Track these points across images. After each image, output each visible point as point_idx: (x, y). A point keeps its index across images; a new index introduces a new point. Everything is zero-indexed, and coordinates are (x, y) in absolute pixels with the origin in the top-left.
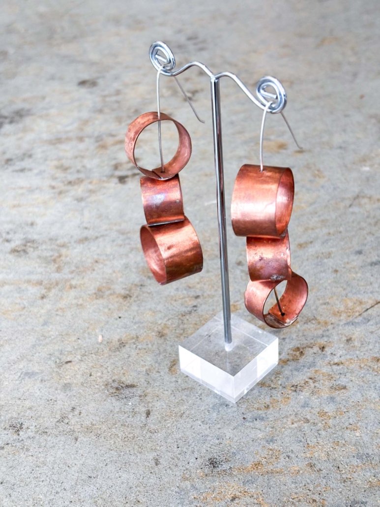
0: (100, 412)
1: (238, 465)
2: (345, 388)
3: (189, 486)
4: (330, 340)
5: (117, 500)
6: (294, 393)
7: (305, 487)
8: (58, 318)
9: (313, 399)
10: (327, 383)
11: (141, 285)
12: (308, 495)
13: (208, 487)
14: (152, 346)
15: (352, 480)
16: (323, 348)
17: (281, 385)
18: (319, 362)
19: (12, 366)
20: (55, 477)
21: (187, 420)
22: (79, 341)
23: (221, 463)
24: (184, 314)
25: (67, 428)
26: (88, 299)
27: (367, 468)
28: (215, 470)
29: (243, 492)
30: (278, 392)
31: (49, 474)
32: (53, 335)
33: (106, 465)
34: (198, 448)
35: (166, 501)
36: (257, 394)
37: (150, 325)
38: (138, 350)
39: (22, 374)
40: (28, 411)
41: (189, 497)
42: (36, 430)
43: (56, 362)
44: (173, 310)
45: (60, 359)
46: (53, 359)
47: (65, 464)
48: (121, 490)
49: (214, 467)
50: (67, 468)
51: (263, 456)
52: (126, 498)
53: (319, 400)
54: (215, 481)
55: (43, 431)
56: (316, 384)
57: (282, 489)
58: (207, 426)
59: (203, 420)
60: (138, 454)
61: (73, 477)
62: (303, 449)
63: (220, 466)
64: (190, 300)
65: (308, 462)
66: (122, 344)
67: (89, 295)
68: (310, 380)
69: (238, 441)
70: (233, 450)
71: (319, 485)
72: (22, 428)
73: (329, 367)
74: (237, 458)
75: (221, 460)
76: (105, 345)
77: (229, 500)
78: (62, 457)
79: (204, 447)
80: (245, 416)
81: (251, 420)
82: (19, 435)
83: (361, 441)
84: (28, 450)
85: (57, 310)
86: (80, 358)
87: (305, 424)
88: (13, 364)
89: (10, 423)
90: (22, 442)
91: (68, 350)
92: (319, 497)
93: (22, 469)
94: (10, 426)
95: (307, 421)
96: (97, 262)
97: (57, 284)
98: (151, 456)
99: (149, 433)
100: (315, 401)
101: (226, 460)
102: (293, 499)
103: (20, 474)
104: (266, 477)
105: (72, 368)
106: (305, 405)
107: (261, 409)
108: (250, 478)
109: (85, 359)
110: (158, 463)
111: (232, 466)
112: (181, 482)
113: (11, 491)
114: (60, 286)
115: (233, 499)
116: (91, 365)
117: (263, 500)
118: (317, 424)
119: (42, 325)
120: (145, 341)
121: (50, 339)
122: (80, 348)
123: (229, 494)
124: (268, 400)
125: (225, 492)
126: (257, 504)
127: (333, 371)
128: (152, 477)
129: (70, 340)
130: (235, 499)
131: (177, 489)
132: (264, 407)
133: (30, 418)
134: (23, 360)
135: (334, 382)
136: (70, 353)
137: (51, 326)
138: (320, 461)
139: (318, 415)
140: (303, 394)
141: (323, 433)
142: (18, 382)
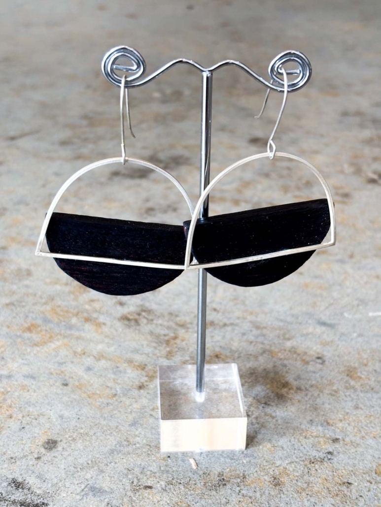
14: (261, 496)
19: (78, 471)
22: (169, 460)
24: (313, 460)
32: (138, 443)
37: (265, 463)
38: (240, 496)
43: (133, 482)
44: (299, 450)
45: (139, 480)
46: (130, 476)
64: (325, 443)
66: (223, 481)
76: (200, 476)
86: (163, 486)
88: (79, 469)
91: (152, 469)
109: (170, 489)
119: (129, 425)
120: (253, 486)
121: (134, 447)
122: (168, 472)
134: (93, 467)
136: (153, 474)
137: (140, 430)
142: (78, 497)
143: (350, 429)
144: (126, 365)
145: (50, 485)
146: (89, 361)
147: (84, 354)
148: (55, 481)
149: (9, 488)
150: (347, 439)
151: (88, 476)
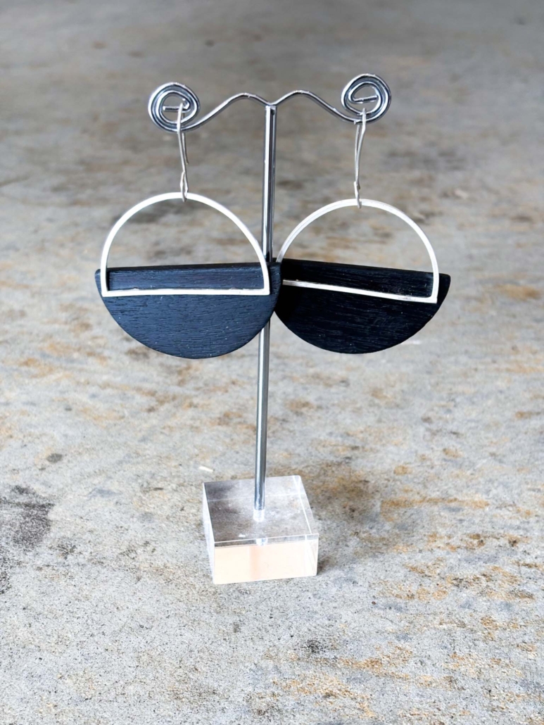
0: (181, 554)
1: (346, 656)
2: (531, 596)
3: (271, 667)
4: (528, 534)
5: (167, 661)
6: (455, 588)
7: (434, 704)
8: (162, 437)
9: (481, 600)
10: (506, 585)
11: (284, 420)
12: (435, 715)
13: (297, 673)
15: (504, 710)
16: (515, 542)
17: (439, 574)
18: (503, 558)
19: (85, 479)
20: (95, 617)
21: (293, 588)
22: (181, 467)
23: (324, 650)
24: (330, 464)
25: (131, 564)
26: (208, 423)
27: (531, 700)
28: (314, 656)
29: (343, 690)
30: (433, 582)
31: (89, 612)
32: (148, 455)
33: (168, 617)
34: (298, 624)
35: (234, 678)
36: (402, 578)
37: (280, 467)
39: (94, 490)
40: (88, 534)
41: (266, 679)
42: (90, 558)
43: (142, 485)
44: (316, 456)
45: (149, 483)
46: (140, 481)
47: (114, 604)
48: (178, 650)
49: (313, 651)
50: (115, 609)
51: (385, 653)
52: (180, 661)
53: (489, 604)
54: (308, 668)
55: (99, 560)
56: (489, 584)
57: (399, 699)
58: (320, 601)
59: (315, 593)
60: (215, 614)
61: (119, 621)
62: (445, 657)
63: (321, 652)
64: (344, 450)
65: (447, 675)
67: (211, 418)
68: (483, 577)
69: (357, 628)
70: (345, 637)
71: (455, 706)
72: (73, 552)
73: (516, 566)
74: (349, 648)
75: (325, 645)
76: (213, 479)
77: (321, 696)
78: (113, 596)
79: (307, 625)
80: (376, 601)
81: (383, 607)
82: (66, 558)
83: (534, 666)
84: (71, 578)
85: (164, 428)
86: (174, 488)
87: (459, 629)
88: (86, 477)
89: (59, 543)
90: (67, 568)
91: (162, 474)
92: (450, 720)
93: (56, 598)
94: (59, 547)
95: (463, 625)
96: (233, 383)
97: (174, 398)
98: (231, 619)
99: (236, 592)
100: (482, 604)
101: (333, 647)
102: (412, 715)
103: (51, 603)
104: (382, 680)
105: (161, 496)
106: (468, 605)
107: (401, 598)
108: (359, 676)
109: (181, 490)
110: (238, 630)
111: (338, 656)
112: (262, 659)
113: (32, 620)
114: (176, 402)
115: (328, 696)
116: (187, 497)
117: (368, 706)
118: (476, 632)
119: (139, 441)
121: (144, 458)
122: (179, 476)
123: (324, 688)
124: (414, 589)
125: (318, 685)
126: (359, 709)
127: (520, 573)
128: (224, 645)
129: (169, 464)
130: (329, 696)
131: (253, 667)
132: (406, 595)
133: (87, 542)
134: (100, 474)
135: (518, 587)
136: (164, 479)
137: (149, 444)
138: (466, 678)
139: (480, 621)
140: (468, 591)
141: (482, 645)
142: (86, 498)
143: (370, 438)
144: (135, 392)
145: (55, 490)
146: (94, 389)
147: (88, 383)
148: (61, 486)
149: (13, 493)
150: (367, 447)
151: (96, 481)
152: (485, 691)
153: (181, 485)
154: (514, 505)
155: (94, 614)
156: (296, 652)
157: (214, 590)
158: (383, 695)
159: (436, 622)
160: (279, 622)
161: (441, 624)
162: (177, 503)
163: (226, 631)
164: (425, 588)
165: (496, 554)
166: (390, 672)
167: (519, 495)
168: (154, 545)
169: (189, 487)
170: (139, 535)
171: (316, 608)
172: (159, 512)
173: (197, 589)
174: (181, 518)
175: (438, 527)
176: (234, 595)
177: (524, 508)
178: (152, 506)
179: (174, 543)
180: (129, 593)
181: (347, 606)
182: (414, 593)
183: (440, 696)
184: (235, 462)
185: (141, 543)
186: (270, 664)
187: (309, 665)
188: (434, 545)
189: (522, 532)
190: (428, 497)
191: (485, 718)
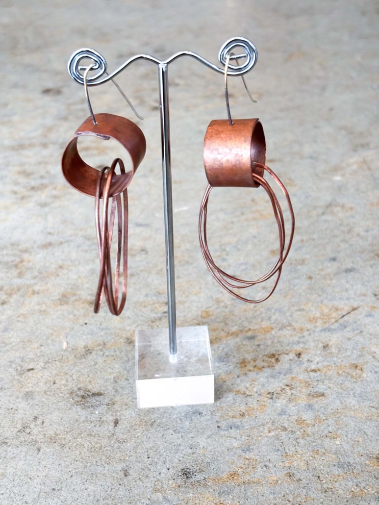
0: (65, 421)
1: (212, 475)
2: (323, 395)
3: (161, 498)
4: (307, 346)
6: (271, 401)
7: (284, 498)
8: (19, 324)
9: (291, 406)
10: (304, 390)
13: (181, 499)
14: (120, 353)
15: (333, 490)
16: (300, 354)
17: (256, 392)
18: (296, 369)
20: (16, 490)
21: (158, 429)
22: (42, 347)
24: (153, 320)
25: (29, 438)
26: (52, 305)
27: (348, 477)
28: (188, 481)
29: (218, 503)
30: (254, 399)
31: (9, 487)
32: (14, 342)
33: (71, 477)
34: (170, 458)
36: (233, 401)
37: (118, 331)
38: (105, 357)
43: (17, 369)
44: (142, 316)
45: (21, 367)
46: (14, 366)
47: (27, 475)
48: (88, 502)
49: (187, 477)
50: (29, 480)
51: (239, 466)
53: (297, 407)
54: (188, 493)
55: (3, 441)
56: (293, 391)
57: (260, 500)
58: (180, 435)
59: (175, 429)
60: (106, 465)
61: (35, 489)
62: (281, 458)
63: (193, 476)
64: (160, 306)
65: (286, 472)
66: (88, 351)
67: (53, 300)
68: (286, 387)
69: (213, 450)
70: (207, 460)
71: (299, 495)
73: (306, 374)
74: (212, 468)
75: (194, 470)
76: (70, 352)
78: (23, 468)
79: (177, 456)
80: (219, 425)
81: (226, 428)
83: (342, 450)
85: (19, 316)
86: (43, 366)
87: (283, 433)
91: (30, 357)
95: (285, 429)
96: (61, 267)
97: (19, 290)
98: (120, 467)
99: (117, 443)
100: (292, 408)
101: (200, 470)
104: (243, 487)
105: (34, 375)
106: (283, 413)
107: (236, 418)
108: (226, 489)
109: (49, 366)
110: (127, 474)
111: (206, 477)
112: (152, 494)
114: (21, 292)
116: (54, 372)
118: (295, 432)
119: (2, 332)
120: (112, 348)
121: (11, 345)
122: (43, 356)
124: (243, 408)
125: (199, 503)
127: (310, 378)
128: (121, 489)
129: (32, 346)
131: (147, 501)
132: (239, 415)
135: (312, 390)
136: (32, 360)
137: (12, 333)
138: (300, 471)
139: (296, 423)
140: (280, 401)
141: (302, 441)
152: (315, 478)
153: (46, 363)
154: (290, 325)
155: (13, 488)
156: (175, 481)
157: (99, 445)
158: (247, 499)
159: (266, 431)
160: (156, 460)
161: (270, 432)
162: (49, 379)
163: (119, 477)
164: (250, 406)
165: (290, 366)
166: (246, 480)
167: (291, 316)
168: (42, 418)
169: (54, 363)
170: (27, 413)
171: (179, 442)
172: (37, 390)
173: (86, 448)
174: (56, 390)
175: (245, 355)
176: (116, 446)
177: (297, 326)
178: (30, 385)
179: (56, 413)
180: (35, 464)
181: (200, 433)
182: (244, 411)
183: (286, 490)
184: (83, 334)
185: (32, 418)
186: (159, 495)
187: (187, 489)
188: (246, 369)
189: (302, 345)
190: (231, 332)
191: (322, 500)
